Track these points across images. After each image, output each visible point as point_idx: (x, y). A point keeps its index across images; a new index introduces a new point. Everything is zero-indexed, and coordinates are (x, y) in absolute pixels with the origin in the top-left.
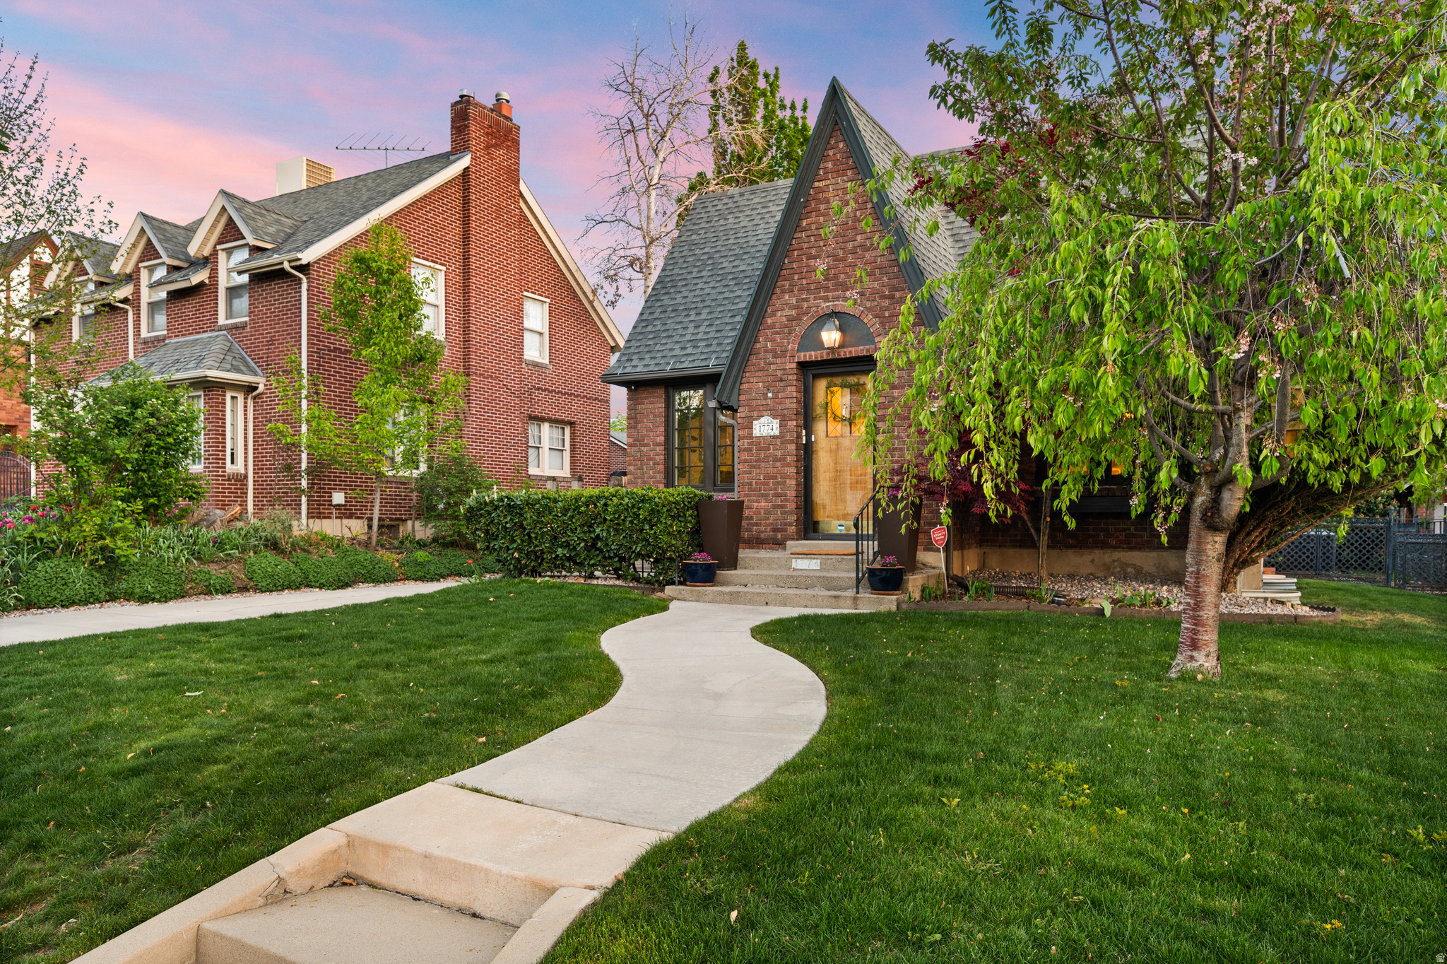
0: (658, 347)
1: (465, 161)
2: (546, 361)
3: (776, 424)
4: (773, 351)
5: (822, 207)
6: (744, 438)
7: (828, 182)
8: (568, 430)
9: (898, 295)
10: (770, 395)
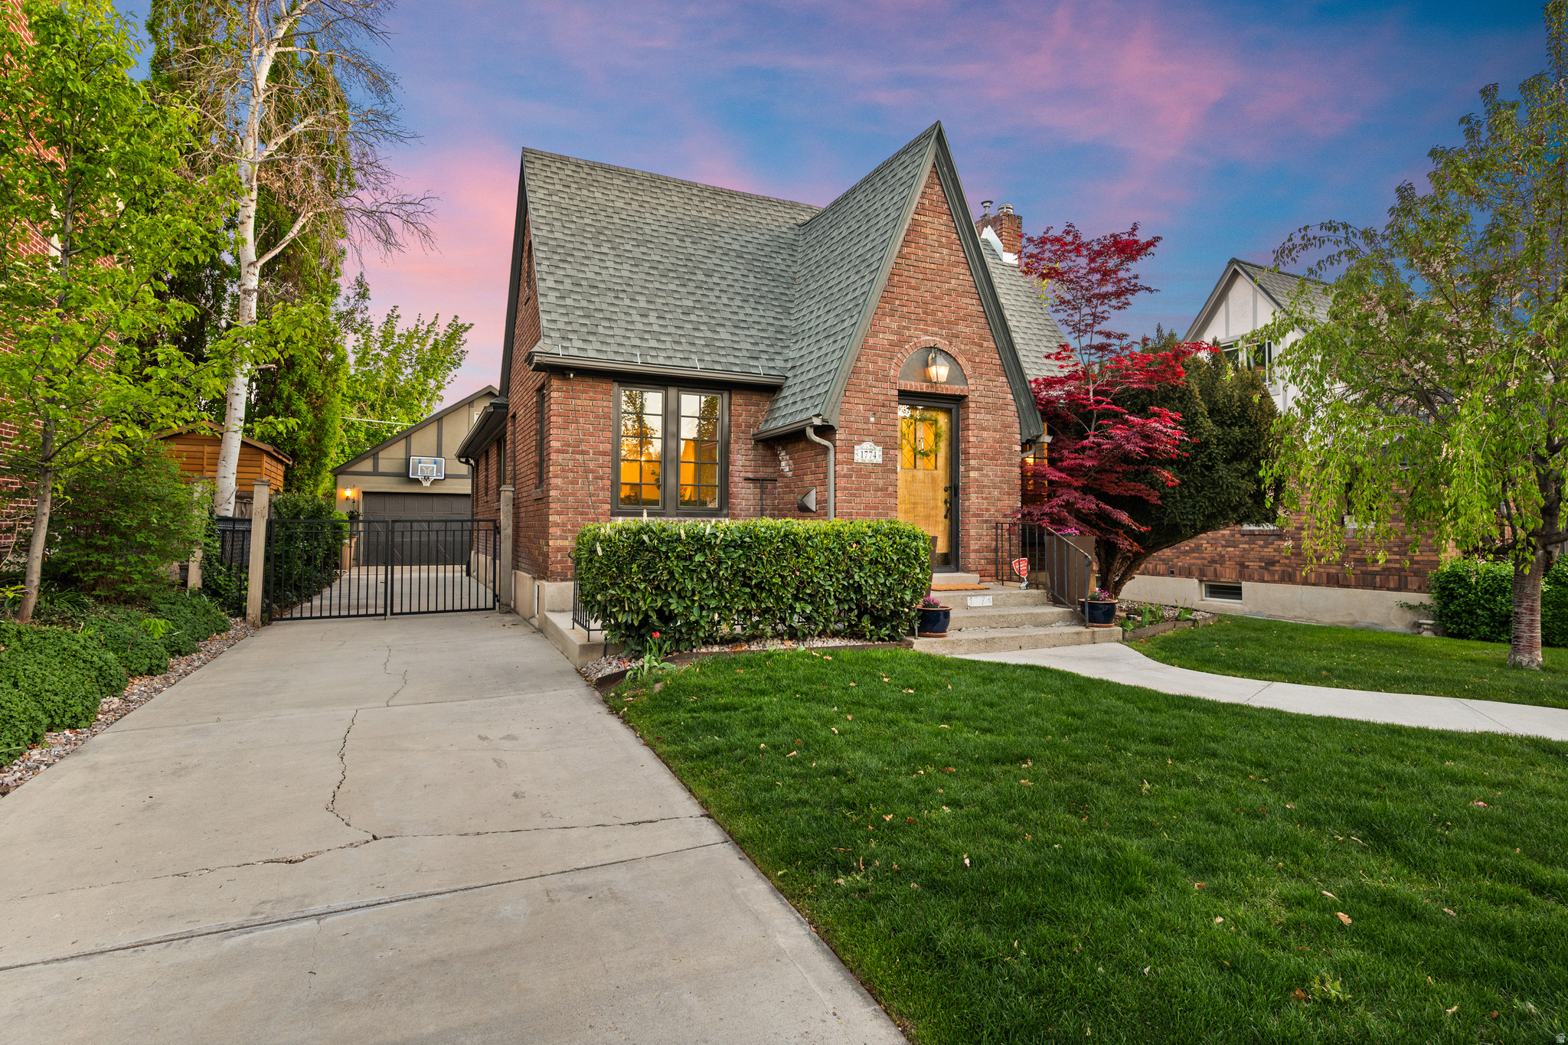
3: (879, 450)
4: (875, 373)
6: (843, 463)
7: (926, 219)
9: (985, 344)
10: (872, 419)
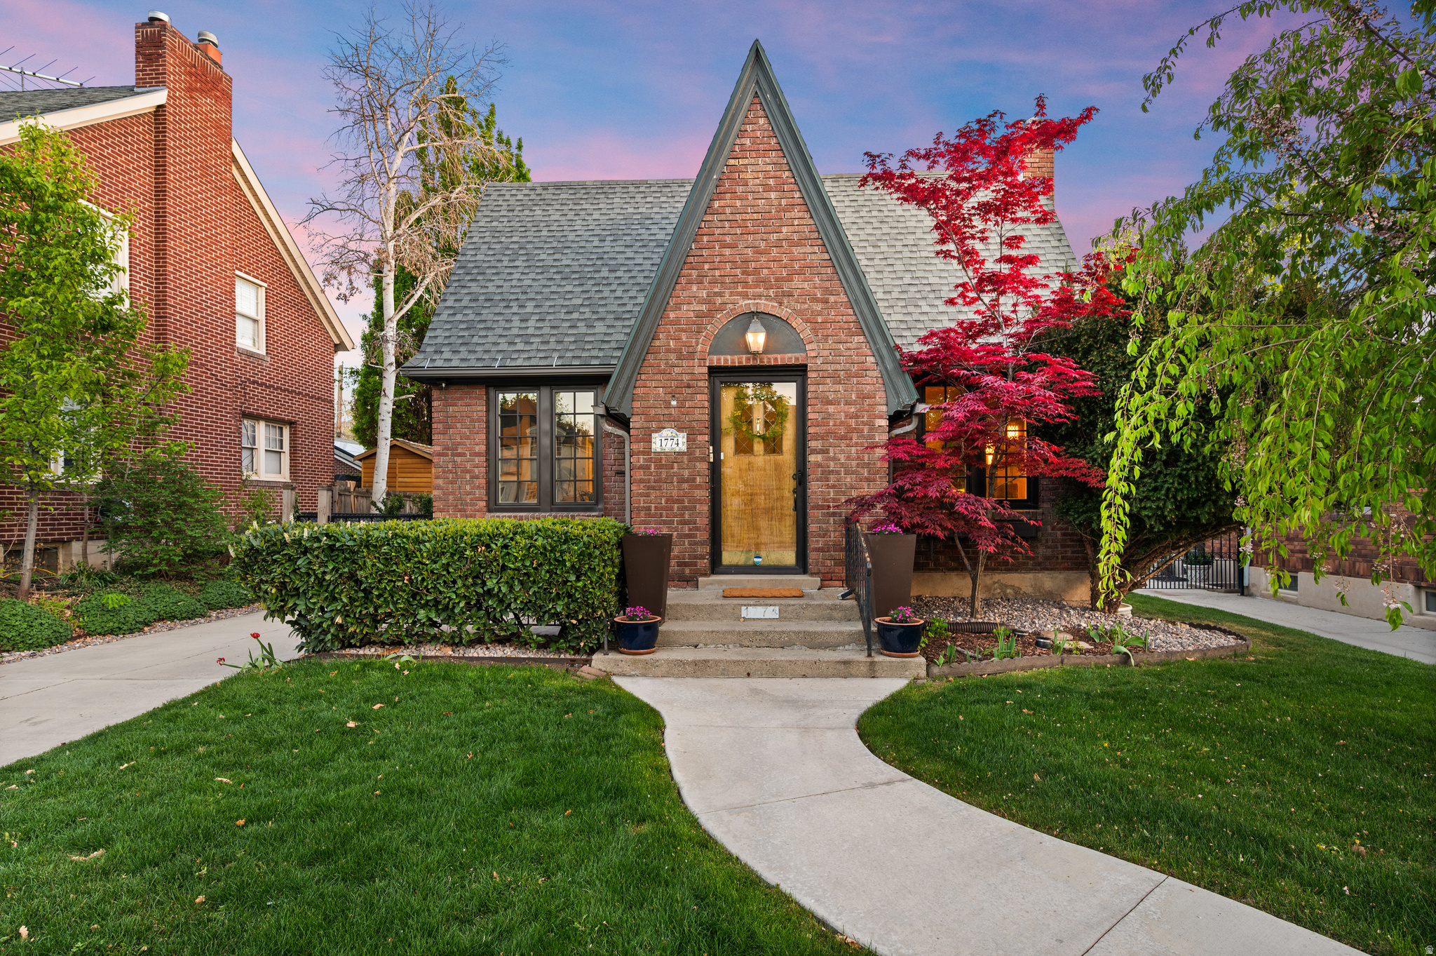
0: (475, 340)
1: (160, 97)
2: (263, 352)
3: (682, 438)
4: (678, 352)
5: (740, 189)
6: (639, 453)
7: (746, 161)
8: (286, 432)
9: (832, 299)
10: (674, 403)
